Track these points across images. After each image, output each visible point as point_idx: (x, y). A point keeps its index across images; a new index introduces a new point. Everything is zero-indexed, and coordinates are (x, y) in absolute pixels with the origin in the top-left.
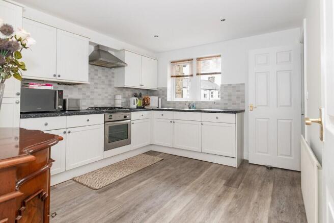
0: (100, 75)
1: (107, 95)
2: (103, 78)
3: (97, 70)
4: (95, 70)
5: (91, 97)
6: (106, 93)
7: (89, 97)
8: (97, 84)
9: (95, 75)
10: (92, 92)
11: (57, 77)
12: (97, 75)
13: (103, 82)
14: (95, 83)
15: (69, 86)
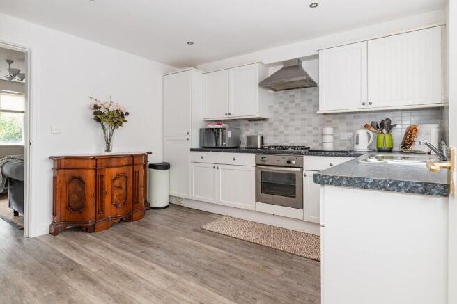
0: (297, 101)
1: (311, 128)
2: (304, 104)
3: (293, 95)
4: (290, 96)
5: (285, 132)
6: (309, 125)
7: (282, 132)
8: (293, 114)
9: (291, 102)
10: (287, 126)
11: (228, 116)
12: (293, 102)
13: (303, 110)
14: (291, 114)
15: (259, 122)
